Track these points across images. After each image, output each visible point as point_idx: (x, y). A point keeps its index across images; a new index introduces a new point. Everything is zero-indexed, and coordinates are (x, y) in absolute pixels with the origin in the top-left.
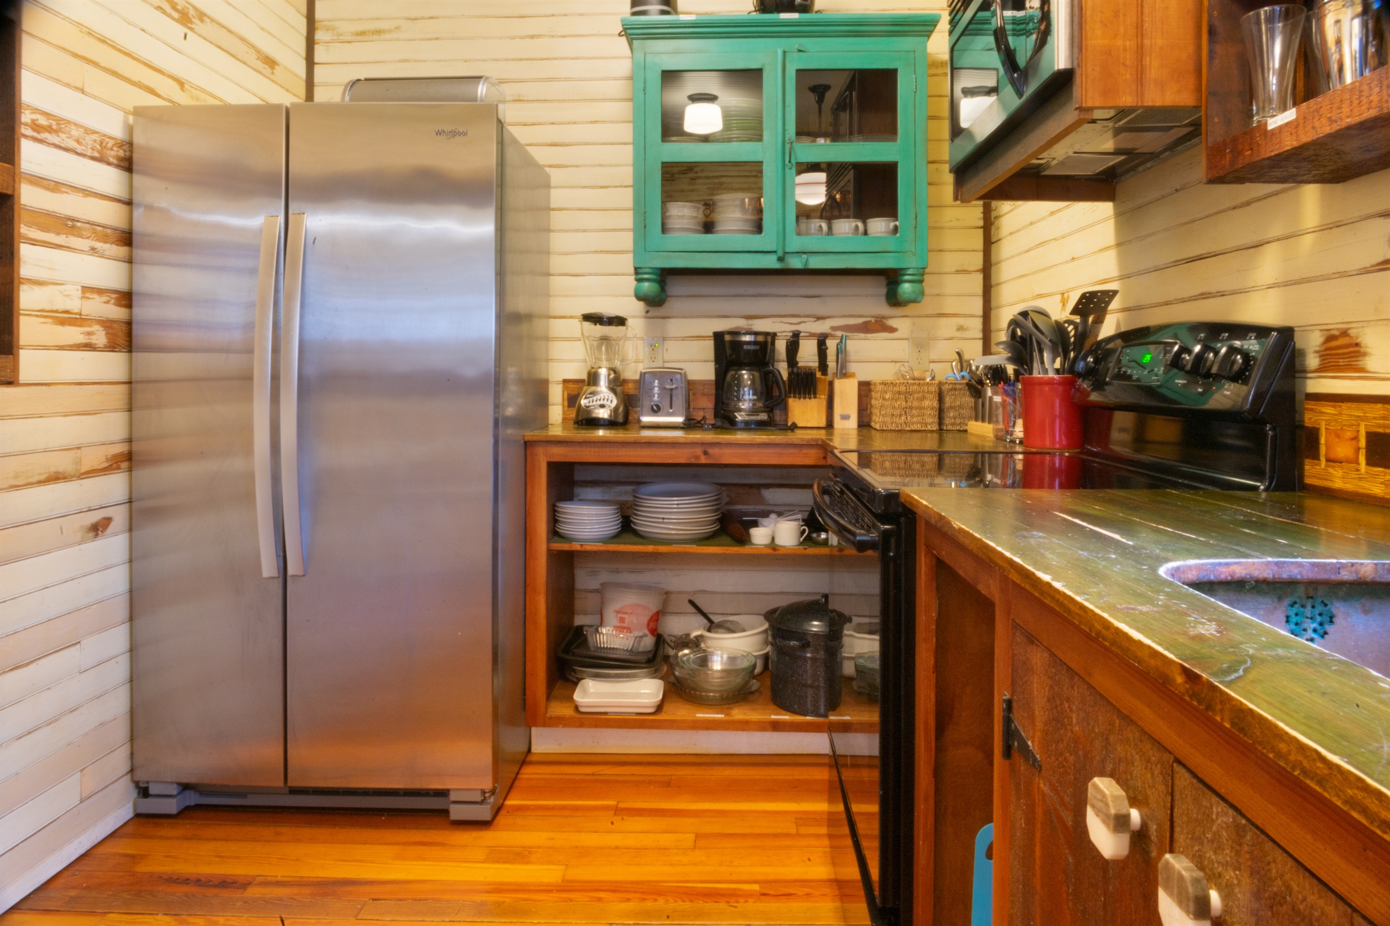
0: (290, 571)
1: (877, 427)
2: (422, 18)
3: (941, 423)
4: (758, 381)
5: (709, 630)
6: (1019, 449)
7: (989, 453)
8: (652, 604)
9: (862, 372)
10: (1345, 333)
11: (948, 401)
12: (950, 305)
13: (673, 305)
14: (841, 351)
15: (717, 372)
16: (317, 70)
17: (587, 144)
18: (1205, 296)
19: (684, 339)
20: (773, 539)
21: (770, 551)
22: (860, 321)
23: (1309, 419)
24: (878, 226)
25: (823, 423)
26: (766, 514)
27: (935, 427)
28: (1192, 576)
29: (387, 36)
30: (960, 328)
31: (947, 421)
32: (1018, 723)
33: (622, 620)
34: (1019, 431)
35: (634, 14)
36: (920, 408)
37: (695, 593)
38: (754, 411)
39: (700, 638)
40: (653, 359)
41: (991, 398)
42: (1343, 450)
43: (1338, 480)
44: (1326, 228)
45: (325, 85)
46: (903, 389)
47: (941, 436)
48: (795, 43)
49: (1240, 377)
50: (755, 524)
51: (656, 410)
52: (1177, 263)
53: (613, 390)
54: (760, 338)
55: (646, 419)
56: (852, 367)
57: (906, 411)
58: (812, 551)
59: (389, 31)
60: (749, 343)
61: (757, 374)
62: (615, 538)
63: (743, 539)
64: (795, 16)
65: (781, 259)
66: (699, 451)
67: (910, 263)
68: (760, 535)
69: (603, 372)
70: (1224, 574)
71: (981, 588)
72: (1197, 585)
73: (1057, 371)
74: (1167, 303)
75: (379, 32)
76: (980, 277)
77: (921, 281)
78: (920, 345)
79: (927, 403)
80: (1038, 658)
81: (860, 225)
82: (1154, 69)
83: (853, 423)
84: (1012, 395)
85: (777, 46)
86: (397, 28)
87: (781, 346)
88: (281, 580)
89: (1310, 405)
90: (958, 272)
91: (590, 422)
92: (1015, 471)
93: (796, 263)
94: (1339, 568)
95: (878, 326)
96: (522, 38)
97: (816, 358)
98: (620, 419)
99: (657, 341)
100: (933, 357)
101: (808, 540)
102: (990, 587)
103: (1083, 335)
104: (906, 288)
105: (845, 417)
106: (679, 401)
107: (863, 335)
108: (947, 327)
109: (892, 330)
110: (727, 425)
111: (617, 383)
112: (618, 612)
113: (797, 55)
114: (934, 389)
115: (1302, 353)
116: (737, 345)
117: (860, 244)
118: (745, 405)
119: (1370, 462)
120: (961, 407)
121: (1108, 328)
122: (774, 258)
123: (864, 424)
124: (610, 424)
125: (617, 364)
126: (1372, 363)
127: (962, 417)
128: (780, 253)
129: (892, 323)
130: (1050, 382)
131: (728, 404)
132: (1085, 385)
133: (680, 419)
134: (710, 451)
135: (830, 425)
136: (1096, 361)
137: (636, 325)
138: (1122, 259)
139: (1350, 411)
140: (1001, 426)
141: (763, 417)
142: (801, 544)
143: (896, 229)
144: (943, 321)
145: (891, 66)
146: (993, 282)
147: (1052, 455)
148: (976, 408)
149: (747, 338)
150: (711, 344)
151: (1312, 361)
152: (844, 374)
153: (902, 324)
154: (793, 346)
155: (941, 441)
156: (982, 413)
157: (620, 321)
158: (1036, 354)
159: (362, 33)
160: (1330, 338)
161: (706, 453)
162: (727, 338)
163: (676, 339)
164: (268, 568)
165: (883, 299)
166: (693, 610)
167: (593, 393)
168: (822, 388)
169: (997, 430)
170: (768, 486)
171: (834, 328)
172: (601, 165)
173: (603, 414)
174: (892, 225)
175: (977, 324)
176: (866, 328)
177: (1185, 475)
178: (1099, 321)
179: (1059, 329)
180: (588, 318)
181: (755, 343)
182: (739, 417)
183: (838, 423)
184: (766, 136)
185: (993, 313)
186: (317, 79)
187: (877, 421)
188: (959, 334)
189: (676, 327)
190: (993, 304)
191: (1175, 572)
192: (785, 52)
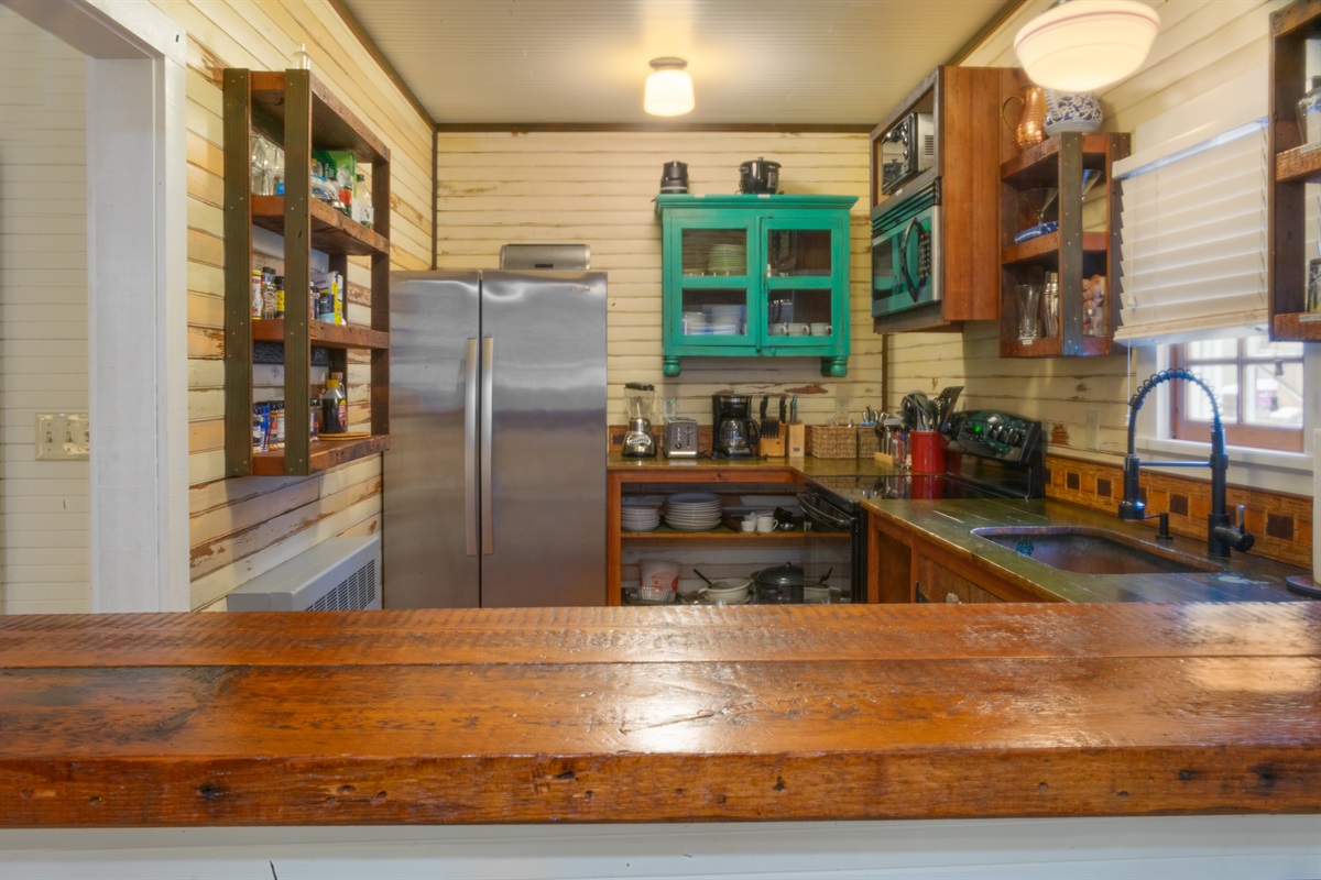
0: (484, 552)
1: (818, 456)
2: (512, 181)
3: (858, 453)
4: (742, 427)
5: (710, 588)
6: (909, 474)
7: (890, 477)
8: (674, 572)
9: (807, 419)
10: (1061, 427)
11: (862, 439)
12: (862, 375)
13: (684, 376)
14: (793, 407)
15: (715, 420)
16: (439, 215)
17: (624, 268)
18: (1006, 397)
19: (690, 398)
20: (756, 528)
21: (754, 536)
22: (804, 386)
23: (1048, 465)
24: (818, 329)
25: (783, 454)
26: (749, 513)
27: (855, 456)
28: (983, 533)
29: (488, 193)
30: (868, 390)
31: (862, 452)
32: (921, 591)
33: (656, 582)
34: (909, 461)
35: (663, 192)
36: (845, 444)
37: (698, 565)
38: (739, 447)
39: (705, 593)
40: (669, 411)
41: (890, 440)
42: (1059, 481)
43: (1058, 494)
44: (1056, 377)
45: (444, 225)
46: (835, 432)
47: (858, 462)
48: (768, 212)
49: (1018, 444)
50: (743, 519)
51: (679, 448)
52: (994, 376)
53: (646, 432)
54: (744, 400)
55: (673, 453)
56: (800, 417)
57: (837, 446)
58: (781, 535)
59: (489, 190)
60: (737, 404)
61: (741, 423)
62: (655, 530)
63: (738, 529)
64: (767, 196)
65: (758, 351)
66: (715, 475)
67: (840, 353)
68: (748, 526)
69: (640, 421)
70: (994, 532)
71: (905, 542)
72: (986, 537)
73: (931, 427)
74: (989, 397)
75: (481, 190)
76: (880, 357)
77: (845, 364)
78: (843, 401)
79: (849, 441)
80: (929, 564)
81: (807, 328)
82: (978, 302)
83: (801, 454)
84: (905, 440)
85: (756, 214)
86: (495, 188)
87: (756, 404)
88: (478, 558)
89: (1047, 459)
90: (866, 354)
91: (631, 455)
92: (906, 485)
93: (767, 353)
94: (1034, 530)
95: (815, 389)
96: (580, 196)
97: (778, 410)
98: (652, 452)
99: (670, 398)
100: (851, 408)
101: (778, 528)
102: (909, 542)
103: (945, 409)
104: (837, 368)
105: (796, 450)
106: (693, 439)
107: (805, 395)
108: (859, 389)
109: (824, 392)
110: (723, 455)
111: (648, 428)
112: (654, 577)
113: (768, 220)
114: (854, 432)
115: (1045, 433)
116: (728, 405)
117: (806, 341)
118: (733, 444)
119: (1069, 486)
120: (870, 443)
121: (959, 407)
122: (754, 349)
123: (808, 454)
124: (646, 456)
125: (648, 416)
126: (1071, 442)
127: (870, 449)
128: (758, 347)
129: (825, 387)
130: (926, 435)
131: (722, 443)
132: (947, 438)
133: (694, 453)
134: (723, 475)
135: (787, 455)
136: (952, 426)
137: (659, 389)
138: (967, 366)
139: (1062, 463)
140: (897, 456)
141: (747, 451)
142: (774, 531)
143: (830, 332)
144: (857, 386)
145: (827, 228)
146: (889, 361)
147: (928, 477)
148: (880, 444)
149: (735, 400)
150: (710, 401)
151: (1050, 438)
152: (795, 421)
153: (831, 388)
154: (764, 405)
155: (858, 467)
156: (882, 448)
157: (651, 388)
158: (919, 417)
159: (470, 191)
160: (1056, 428)
161: (719, 476)
162: (722, 400)
163: (685, 398)
164: (471, 549)
165: (819, 372)
166: (696, 576)
167: (635, 436)
168: (782, 431)
169: (894, 460)
170: (744, 494)
171: (787, 391)
172: (633, 283)
173: (641, 449)
174: (827, 328)
175: (878, 388)
176: (807, 391)
177: (998, 492)
178: (954, 401)
179: (932, 405)
180: (630, 386)
181: (741, 403)
182: (731, 451)
183: (792, 454)
184: (749, 270)
185: (889, 381)
186: (439, 222)
187: (817, 452)
188: (867, 394)
189: (684, 390)
190: (889, 375)
191: (977, 532)
192: (761, 219)
